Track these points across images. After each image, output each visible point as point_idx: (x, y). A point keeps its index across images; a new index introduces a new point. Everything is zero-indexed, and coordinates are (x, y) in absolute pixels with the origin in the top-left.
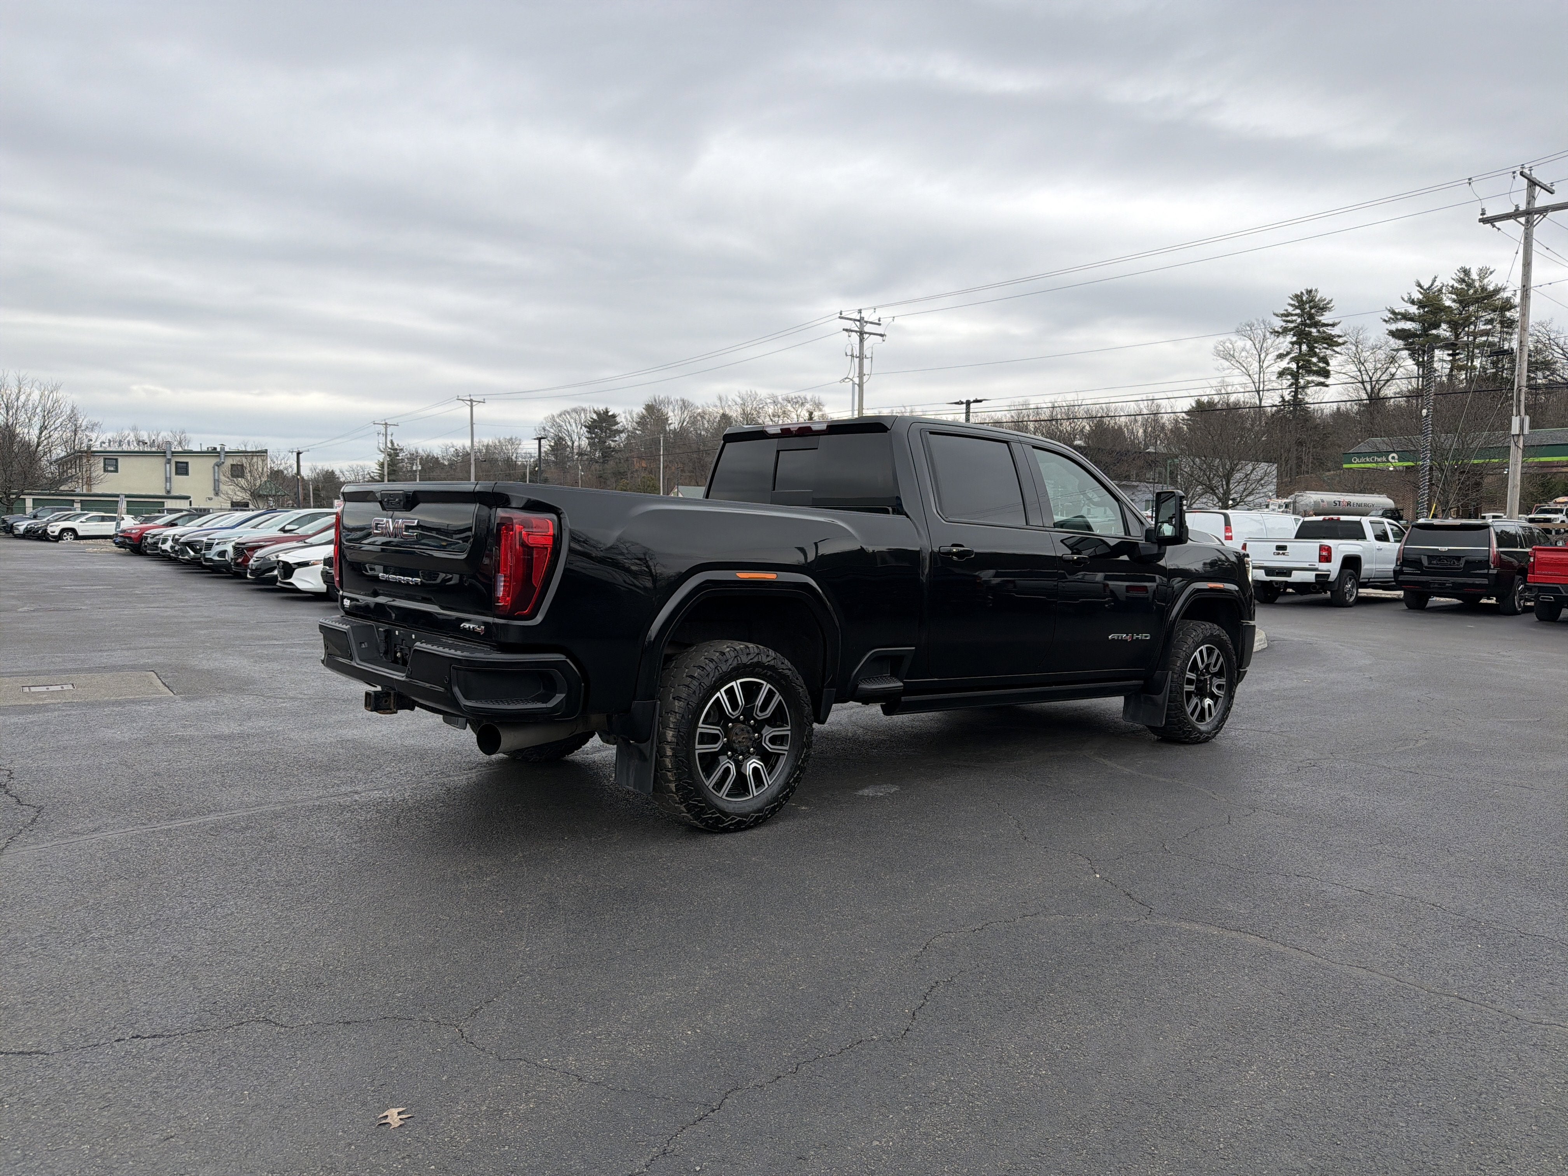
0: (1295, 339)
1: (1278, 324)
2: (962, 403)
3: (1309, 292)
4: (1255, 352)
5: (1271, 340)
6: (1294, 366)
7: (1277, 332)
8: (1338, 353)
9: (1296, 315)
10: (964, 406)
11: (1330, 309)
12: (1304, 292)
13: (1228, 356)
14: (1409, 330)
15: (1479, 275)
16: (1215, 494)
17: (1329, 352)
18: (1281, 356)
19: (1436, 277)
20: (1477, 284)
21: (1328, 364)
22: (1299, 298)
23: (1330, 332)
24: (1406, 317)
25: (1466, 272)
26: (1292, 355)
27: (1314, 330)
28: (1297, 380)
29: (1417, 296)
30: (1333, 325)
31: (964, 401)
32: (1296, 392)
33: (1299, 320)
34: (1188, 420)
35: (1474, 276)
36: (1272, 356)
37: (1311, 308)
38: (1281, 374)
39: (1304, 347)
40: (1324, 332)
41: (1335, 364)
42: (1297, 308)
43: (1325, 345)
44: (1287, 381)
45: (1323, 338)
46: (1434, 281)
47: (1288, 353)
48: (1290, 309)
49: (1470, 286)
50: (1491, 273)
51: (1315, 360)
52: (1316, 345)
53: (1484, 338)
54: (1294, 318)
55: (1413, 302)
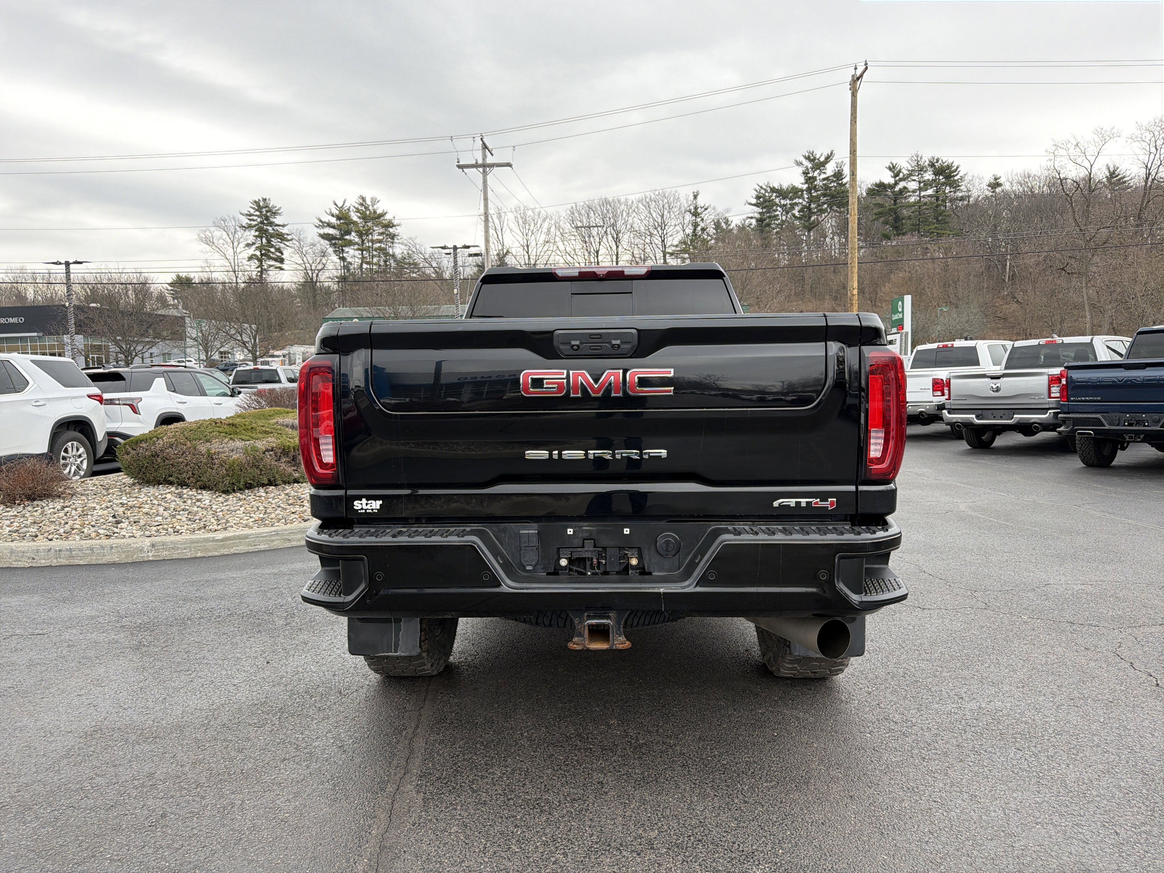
0: (257, 233)
1: (245, 221)
2: (60, 263)
3: (265, 200)
4: (230, 241)
5: (240, 232)
6: (258, 253)
7: (244, 227)
8: (288, 246)
9: (257, 216)
10: (63, 266)
11: (280, 214)
12: (261, 200)
13: (209, 241)
14: (332, 235)
15: (371, 202)
16: (246, 348)
17: (282, 245)
18: (248, 245)
19: (345, 200)
20: (371, 208)
21: (282, 254)
22: (257, 203)
23: (281, 231)
24: (329, 225)
25: (364, 199)
26: (257, 245)
27: (270, 228)
28: (261, 263)
29: (336, 212)
30: (283, 226)
31: (63, 262)
32: (261, 272)
33: (259, 220)
34: (171, 290)
35: (368, 202)
36: (242, 245)
37: (267, 212)
38: (250, 258)
39: (264, 240)
40: (277, 230)
41: (286, 254)
42: (257, 210)
43: (279, 240)
44: (255, 263)
45: (277, 235)
46: (344, 202)
47: (254, 244)
48: (252, 211)
49: (367, 208)
50: (378, 201)
51: (272, 250)
52: (273, 239)
53: (379, 245)
54: (255, 218)
55: (333, 216)
